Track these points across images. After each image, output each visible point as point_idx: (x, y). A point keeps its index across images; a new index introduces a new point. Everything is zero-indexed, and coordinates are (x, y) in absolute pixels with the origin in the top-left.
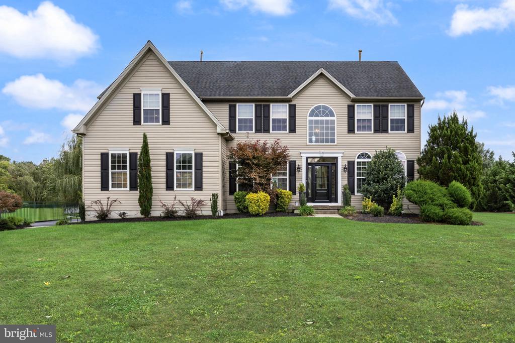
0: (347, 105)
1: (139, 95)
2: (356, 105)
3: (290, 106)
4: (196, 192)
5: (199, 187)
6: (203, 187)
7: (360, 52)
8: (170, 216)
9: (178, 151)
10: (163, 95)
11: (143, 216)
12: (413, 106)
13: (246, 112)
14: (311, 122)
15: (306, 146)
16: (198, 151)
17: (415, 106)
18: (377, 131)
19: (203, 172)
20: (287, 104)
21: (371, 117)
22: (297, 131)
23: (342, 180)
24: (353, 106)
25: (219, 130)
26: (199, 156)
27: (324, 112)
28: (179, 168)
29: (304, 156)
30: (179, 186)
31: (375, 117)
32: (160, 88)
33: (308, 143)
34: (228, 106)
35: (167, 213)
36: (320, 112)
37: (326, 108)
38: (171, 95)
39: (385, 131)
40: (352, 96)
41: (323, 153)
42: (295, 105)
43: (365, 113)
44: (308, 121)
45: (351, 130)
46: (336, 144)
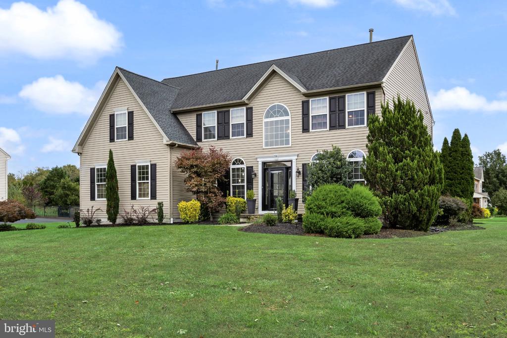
0: (301, 101)
1: (113, 115)
2: (311, 100)
3: (247, 109)
4: (152, 201)
5: (154, 197)
6: (157, 196)
7: (371, 31)
8: (129, 222)
9: (139, 163)
10: (129, 113)
11: (111, 223)
12: (374, 93)
13: (210, 120)
14: (266, 123)
15: (262, 151)
16: (153, 162)
17: (376, 94)
18: (332, 127)
19: (157, 182)
20: (245, 108)
21: (326, 111)
22: (253, 135)
23: (296, 184)
24: (308, 102)
25: (165, 142)
26: (154, 166)
27: (279, 112)
28: (140, 179)
29: (260, 161)
30: (140, 196)
31: (330, 111)
32: (126, 108)
33: (264, 147)
34: (195, 116)
35: (126, 221)
36: (275, 112)
37: (281, 107)
38: (134, 112)
39: (342, 127)
40: (303, 90)
41: (276, 156)
42: (251, 108)
43: (320, 107)
44: (264, 123)
45: (305, 129)
46: (290, 145)
